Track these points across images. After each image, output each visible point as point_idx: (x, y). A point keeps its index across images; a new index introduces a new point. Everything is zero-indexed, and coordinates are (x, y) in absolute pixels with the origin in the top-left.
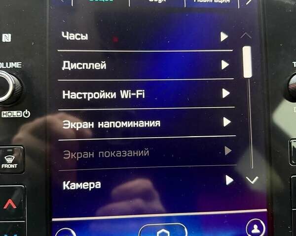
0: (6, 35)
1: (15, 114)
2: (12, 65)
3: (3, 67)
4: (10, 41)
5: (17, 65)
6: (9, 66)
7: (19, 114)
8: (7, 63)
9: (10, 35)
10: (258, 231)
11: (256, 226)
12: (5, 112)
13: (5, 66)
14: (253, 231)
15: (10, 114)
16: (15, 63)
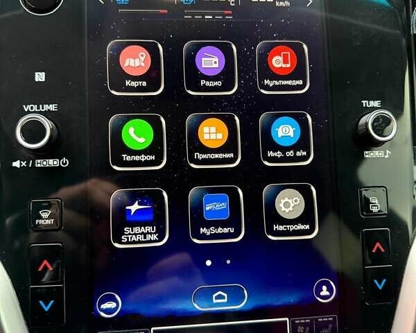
0: (39, 73)
1: (52, 163)
2: (46, 107)
3: (36, 110)
4: (44, 80)
5: (52, 107)
6: (43, 109)
7: (55, 163)
8: (41, 106)
9: (44, 73)
10: (328, 293)
11: (324, 288)
12: (39, 161)
13: (38, 108)
14: (322, 294)
15: (45, 163)
16: (51, 105)
